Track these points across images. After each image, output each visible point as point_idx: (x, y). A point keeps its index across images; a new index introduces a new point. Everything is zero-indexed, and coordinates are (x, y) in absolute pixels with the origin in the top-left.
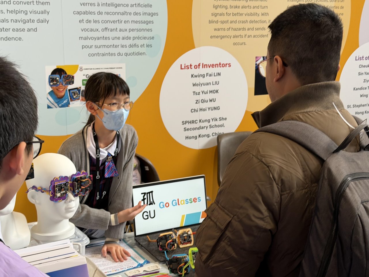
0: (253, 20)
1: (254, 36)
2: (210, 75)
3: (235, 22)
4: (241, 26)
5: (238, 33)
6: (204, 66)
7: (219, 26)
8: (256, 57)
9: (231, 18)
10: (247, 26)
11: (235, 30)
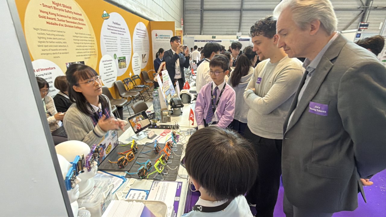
0: (60, 45)
1: (63, 53)
2: (46, 74)
3: (52, 46)
4: (55, 48)
5: (54, 52)
6: (42, 70)
7: (44, 48)
8: (66, 63)
9: (49, 44)
10: (58, 48)
11: (53, 50)
